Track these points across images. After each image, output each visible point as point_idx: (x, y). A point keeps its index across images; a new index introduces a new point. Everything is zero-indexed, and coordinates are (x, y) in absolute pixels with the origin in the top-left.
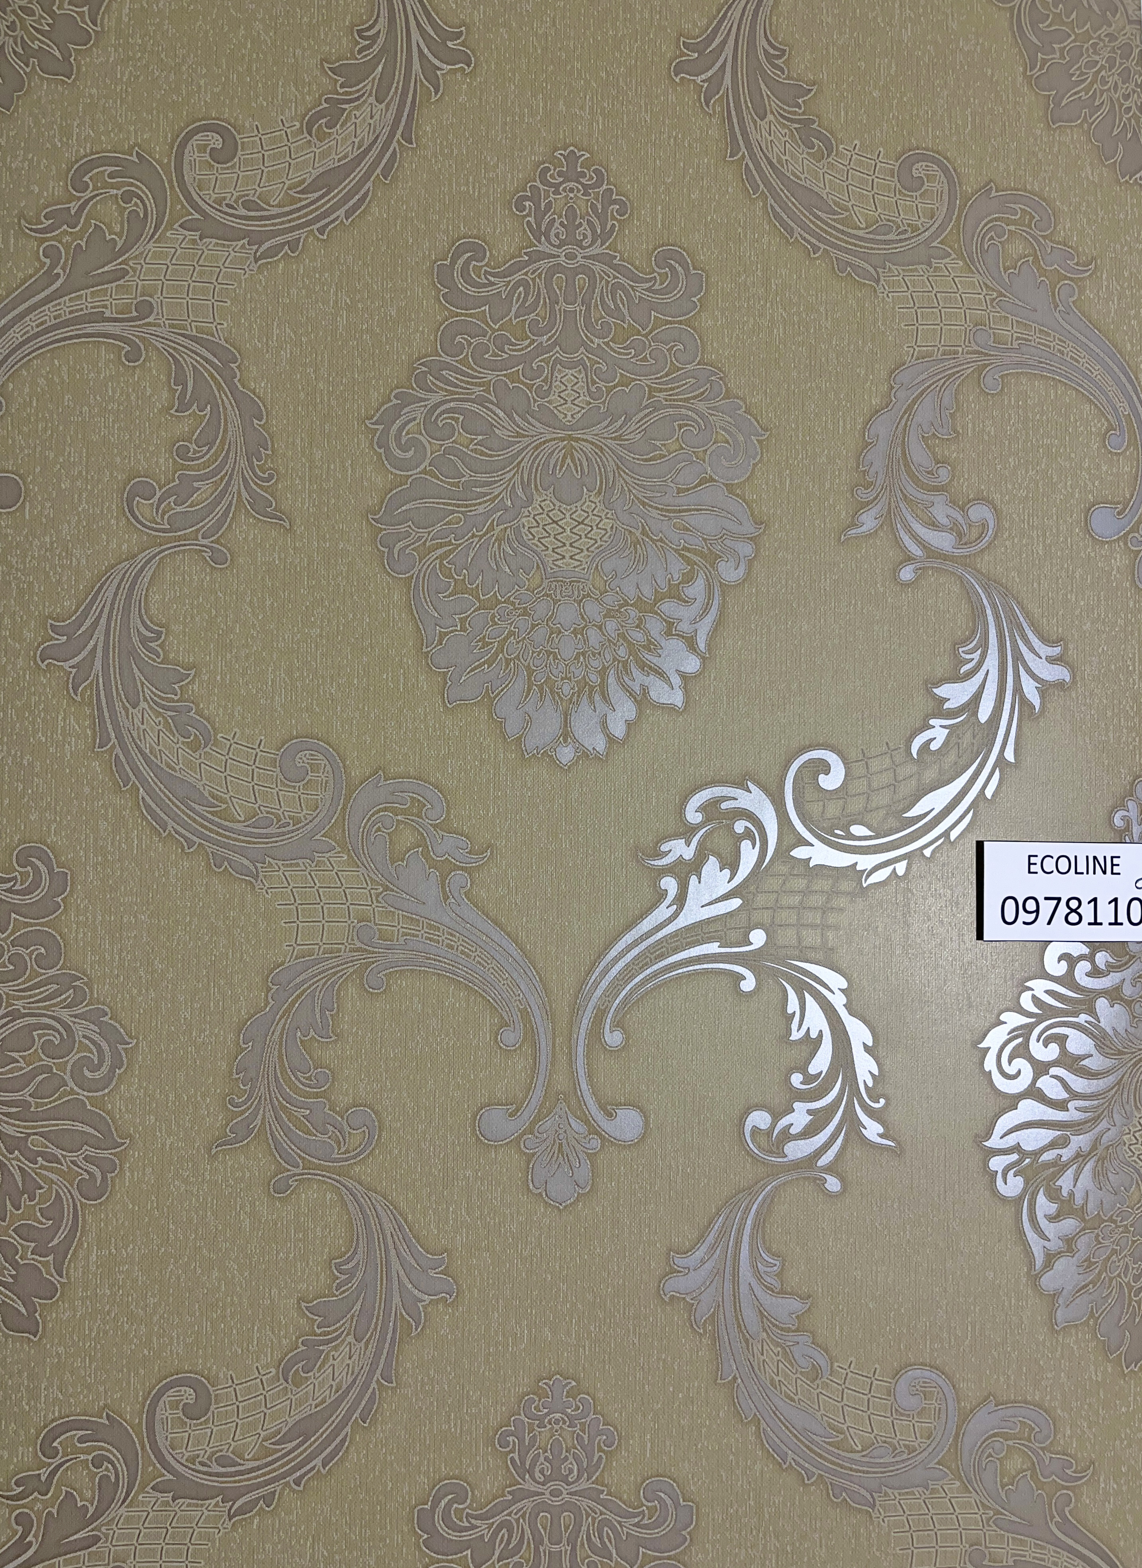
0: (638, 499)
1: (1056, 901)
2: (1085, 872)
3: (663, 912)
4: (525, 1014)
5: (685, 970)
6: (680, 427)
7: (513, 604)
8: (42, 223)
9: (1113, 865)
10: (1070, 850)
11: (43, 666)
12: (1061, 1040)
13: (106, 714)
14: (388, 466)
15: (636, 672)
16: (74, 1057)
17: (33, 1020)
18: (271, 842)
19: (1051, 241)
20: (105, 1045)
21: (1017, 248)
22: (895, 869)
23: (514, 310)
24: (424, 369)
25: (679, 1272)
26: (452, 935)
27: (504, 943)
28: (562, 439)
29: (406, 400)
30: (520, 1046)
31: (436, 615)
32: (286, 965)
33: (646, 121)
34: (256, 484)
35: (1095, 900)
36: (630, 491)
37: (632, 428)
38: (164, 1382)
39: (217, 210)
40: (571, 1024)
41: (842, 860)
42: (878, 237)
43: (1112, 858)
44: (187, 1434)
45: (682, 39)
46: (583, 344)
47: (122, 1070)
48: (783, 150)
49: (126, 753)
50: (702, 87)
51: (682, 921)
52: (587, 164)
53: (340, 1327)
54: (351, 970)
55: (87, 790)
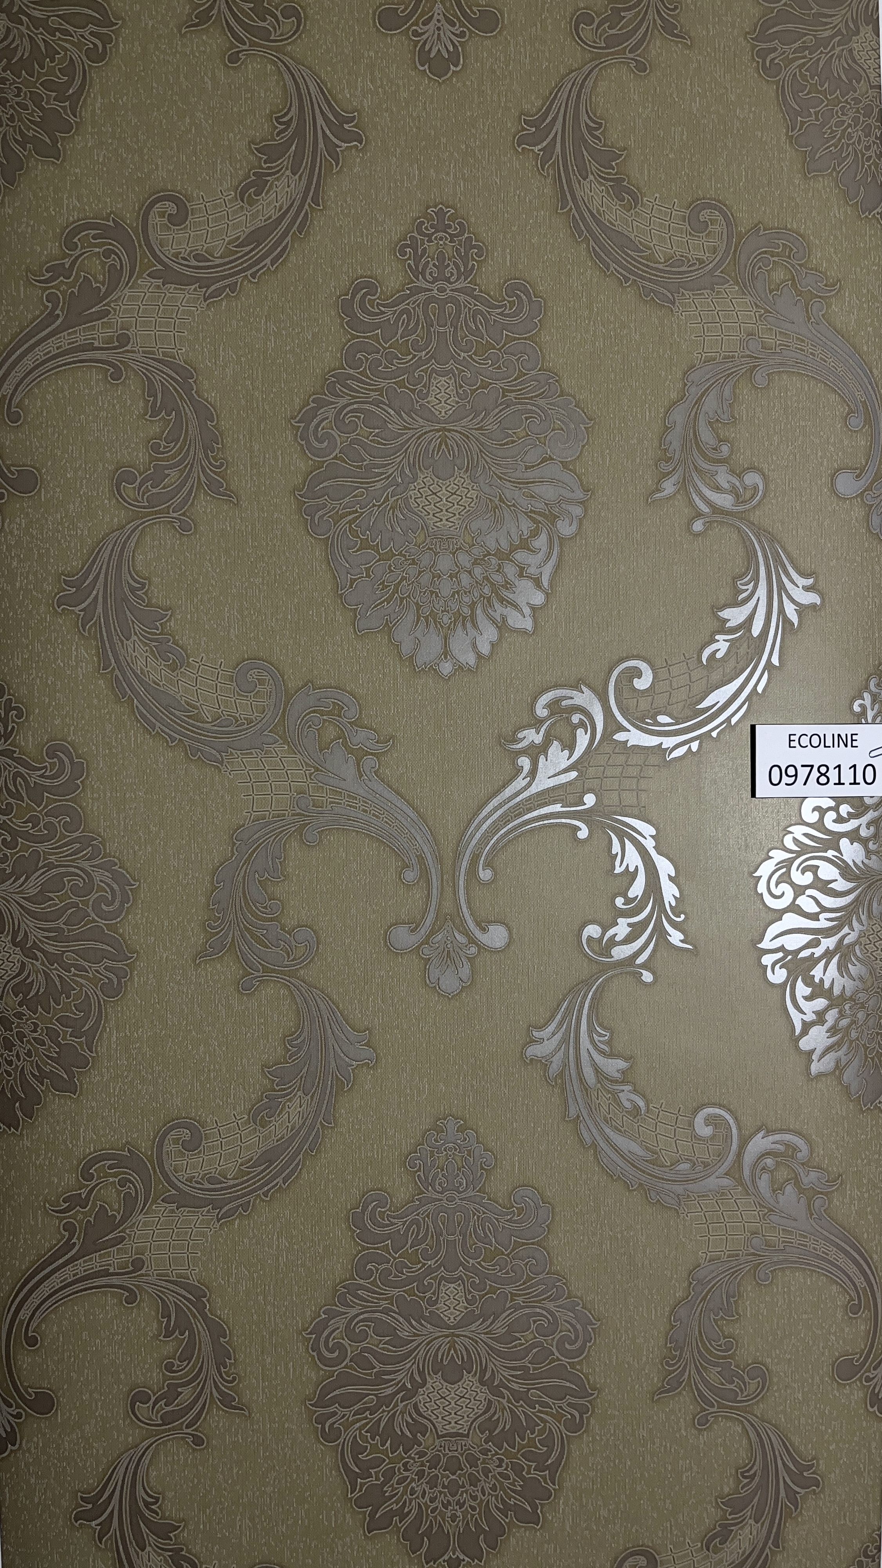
0: (496, 474)
1: (810, 768)
2: (832, 746)
3: (520, 782)
4: (421, 859)
5: (537, 824)
6: (527, 419)
7: (405, 556)
8: (44, 276)
9: (852, 740)
10: (821, 729)
11: (59, 610)
12: (815, 869)
13: (107, 645)
14: (309, 455)
15: (497, 605)
16: (94, 896)
17: (63, 870)
18: (232, 737)
19: (806, 268)
20: (115, 886)
21: (779, 275)
22: (690, 747)
23: (400, 332)
24: (333, 379)
25: (536, 1041)
26: (366, 803)
27: (404, 808)
28: (438, 431)
29: (321, 404)
30: (417, 882)
31: (348, 566)
32: (246, 826)
33: (496, 183)
34: (211, 470)
35: (839, 766)
36: (489, 468)
37: (491, 421)
38: (168, 1125)
39: (174, 261)
40: (454, 864)
41: (653, 741)
42: (673, 269)
43: (852, 735)
44: (185, 1162)
45: (523, 117)
46: (453, 357)
47: (130, 904)
48: (600, 203)
49: (124, 674)
50: (539, 154)
51: (534, 789)
52: (453, 218)
53: (293, 1085)
54: (293, 829)
55: (95, 701)
